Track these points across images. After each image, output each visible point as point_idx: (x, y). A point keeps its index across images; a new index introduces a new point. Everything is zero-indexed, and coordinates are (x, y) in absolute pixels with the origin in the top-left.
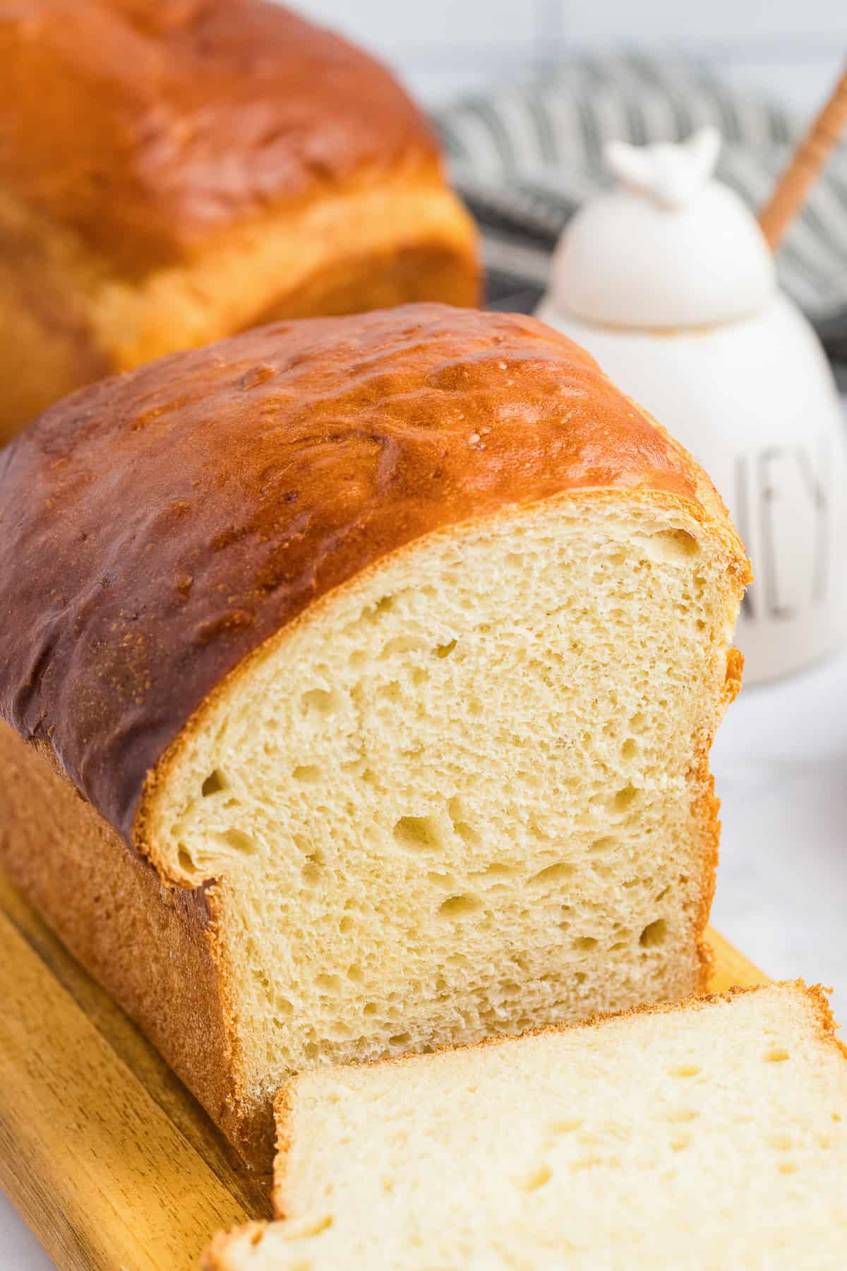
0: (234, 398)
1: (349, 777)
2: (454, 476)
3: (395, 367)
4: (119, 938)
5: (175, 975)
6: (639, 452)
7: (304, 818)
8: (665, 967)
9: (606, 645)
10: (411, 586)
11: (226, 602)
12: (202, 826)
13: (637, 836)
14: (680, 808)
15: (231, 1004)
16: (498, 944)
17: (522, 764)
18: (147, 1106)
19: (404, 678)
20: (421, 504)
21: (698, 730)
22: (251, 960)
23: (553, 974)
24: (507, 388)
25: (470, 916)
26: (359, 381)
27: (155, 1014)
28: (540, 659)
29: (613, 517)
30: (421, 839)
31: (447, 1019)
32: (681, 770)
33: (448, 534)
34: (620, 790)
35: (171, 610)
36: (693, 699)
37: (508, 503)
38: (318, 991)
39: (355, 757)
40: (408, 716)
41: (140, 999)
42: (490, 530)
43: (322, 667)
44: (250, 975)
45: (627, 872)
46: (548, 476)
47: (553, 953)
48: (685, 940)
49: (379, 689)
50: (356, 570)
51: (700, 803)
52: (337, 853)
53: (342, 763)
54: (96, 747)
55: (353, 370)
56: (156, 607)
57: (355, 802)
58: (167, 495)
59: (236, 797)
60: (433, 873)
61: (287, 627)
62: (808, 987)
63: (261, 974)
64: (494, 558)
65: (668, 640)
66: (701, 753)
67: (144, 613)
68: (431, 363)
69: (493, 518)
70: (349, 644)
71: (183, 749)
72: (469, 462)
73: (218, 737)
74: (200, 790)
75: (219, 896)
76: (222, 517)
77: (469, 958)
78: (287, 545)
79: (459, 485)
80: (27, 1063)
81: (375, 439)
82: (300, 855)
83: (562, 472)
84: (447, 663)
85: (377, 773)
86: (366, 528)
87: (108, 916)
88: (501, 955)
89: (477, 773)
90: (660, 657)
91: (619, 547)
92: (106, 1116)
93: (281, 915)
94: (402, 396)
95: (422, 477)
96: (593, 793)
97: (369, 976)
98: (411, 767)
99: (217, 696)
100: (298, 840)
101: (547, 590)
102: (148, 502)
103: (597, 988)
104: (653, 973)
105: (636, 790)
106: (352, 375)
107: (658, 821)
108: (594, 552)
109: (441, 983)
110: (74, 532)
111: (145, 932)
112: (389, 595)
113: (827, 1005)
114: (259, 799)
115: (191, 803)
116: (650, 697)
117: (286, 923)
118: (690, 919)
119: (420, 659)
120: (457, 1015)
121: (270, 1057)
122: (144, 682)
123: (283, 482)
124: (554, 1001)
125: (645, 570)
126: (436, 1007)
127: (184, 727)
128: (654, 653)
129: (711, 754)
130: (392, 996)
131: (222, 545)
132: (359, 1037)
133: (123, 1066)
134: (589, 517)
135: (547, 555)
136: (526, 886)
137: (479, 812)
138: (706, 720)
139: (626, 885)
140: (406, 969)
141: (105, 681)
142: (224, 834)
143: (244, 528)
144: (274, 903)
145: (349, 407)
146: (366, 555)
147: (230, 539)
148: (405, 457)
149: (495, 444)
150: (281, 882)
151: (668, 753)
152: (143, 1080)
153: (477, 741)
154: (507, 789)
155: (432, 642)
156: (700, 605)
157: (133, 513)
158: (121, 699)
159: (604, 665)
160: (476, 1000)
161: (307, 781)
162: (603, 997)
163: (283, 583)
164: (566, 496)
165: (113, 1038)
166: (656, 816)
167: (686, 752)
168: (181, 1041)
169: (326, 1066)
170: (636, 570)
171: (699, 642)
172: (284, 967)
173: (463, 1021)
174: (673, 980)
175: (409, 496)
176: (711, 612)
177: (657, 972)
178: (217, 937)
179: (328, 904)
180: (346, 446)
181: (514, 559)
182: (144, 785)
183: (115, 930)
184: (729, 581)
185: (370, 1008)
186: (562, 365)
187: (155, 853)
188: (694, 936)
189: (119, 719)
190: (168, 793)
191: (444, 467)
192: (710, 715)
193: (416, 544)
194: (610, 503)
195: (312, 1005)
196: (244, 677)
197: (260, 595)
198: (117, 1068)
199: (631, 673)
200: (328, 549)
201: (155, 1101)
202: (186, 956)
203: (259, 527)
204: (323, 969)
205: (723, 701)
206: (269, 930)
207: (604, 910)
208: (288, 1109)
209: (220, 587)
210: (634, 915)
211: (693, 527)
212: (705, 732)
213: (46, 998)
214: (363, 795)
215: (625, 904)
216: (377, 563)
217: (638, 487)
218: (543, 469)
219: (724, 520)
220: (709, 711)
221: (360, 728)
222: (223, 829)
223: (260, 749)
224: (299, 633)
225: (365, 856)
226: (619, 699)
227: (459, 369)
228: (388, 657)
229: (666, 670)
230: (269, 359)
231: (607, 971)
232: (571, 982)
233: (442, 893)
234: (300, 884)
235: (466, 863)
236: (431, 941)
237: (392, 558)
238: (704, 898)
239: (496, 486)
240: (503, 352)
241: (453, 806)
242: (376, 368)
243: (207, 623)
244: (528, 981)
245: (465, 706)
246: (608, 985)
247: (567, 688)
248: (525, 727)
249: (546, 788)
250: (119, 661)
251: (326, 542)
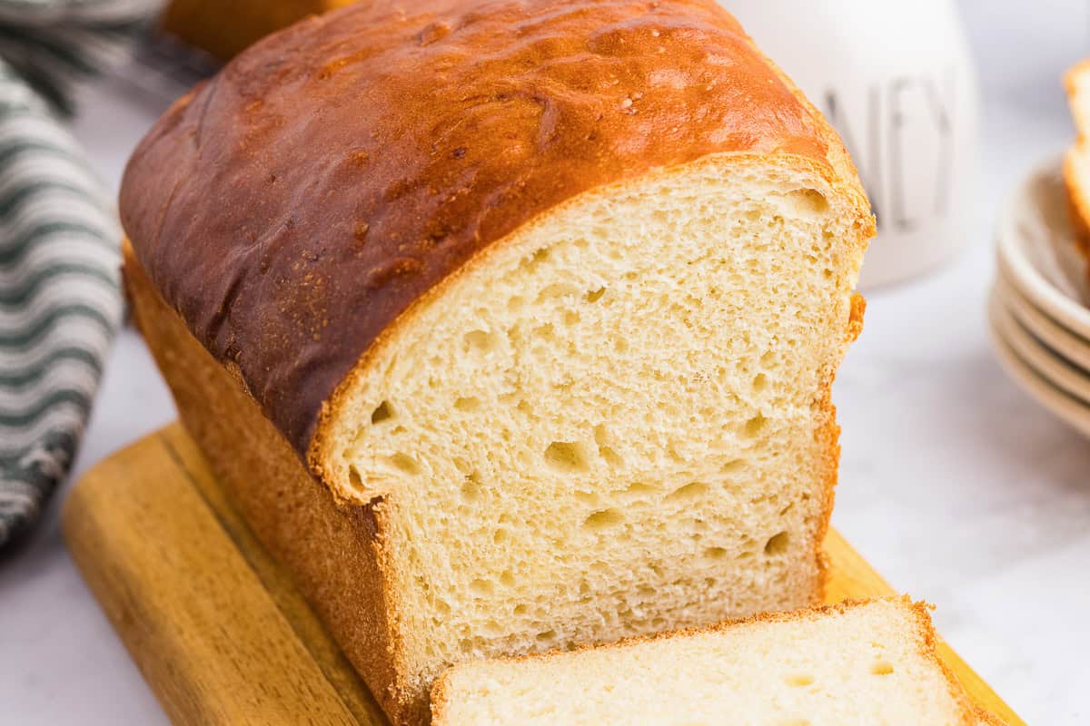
0: (412, 53)
1: (505, 407)
2: (607, 139)
3: (559, 31)
4: (298, 530)
5: (346, 572)
6: (777, 117)
7: (464, 443)
8: (787, 573)
9: (742, 291)
10: (566, 239)
11: (398, 249)
12: (371, 450)
13: (765, 459)
14: (804, 434)
15: (394, 606)
16: (636, 553)
17: (663, 395)
18: (320, 683)
19: (557, 320)
20: (576, 164)
21: (823, 366)
22: (414, 566)
23: (685, 579)
24: (658, 54)
25: (612, 528)
26: (525, 43)
27: (329, 602)
28: (681, 304)
29: (750, 178)
30: (569, 460)
31: (589, 618)
32: (806, 401)
33: (600, 194)
34: (750, 418)
35: (349, 254)
36: (819, 339)
37: (655, 166)
38: (472, 594)
39: (511, 390)
40: (559, 355)
41: (316, 586)
42: (638, 190)
43: (482, 310)
44: (412, 580)
45: (754, 490)
46: (692, 141)
47: (686, 561)
48: (806, 549)
49: (534, 329)
50: (516, 224)
51: (822, 430)
52: (492, 474)
53: (499, 396)
54: (277, 376)
55: (519, 32)
56: (334, 251)
57: (510, 429)
58: (348, 144)
59: (403, 425)
60: (579, 492)
61: (452, 276)
62: (914, 602)
63: (422, 579)
64: (642, 215)
65: (797, 287)
66: (824, 386)
67: (324, 255)
68: (591, 29)
69: (641, 180)
70: (508, 291)
71: (355, 383)
72: (622, 126)
73: (388, 372)
74: (370, 418)
75: (386, 512)
76: (396, 169)
77: (611, 565)
78: (454, 198)
79: (611, 148)
80: (214, 638)
81: (537, 100)
82: (460, 476)
83: (706, 136)
84: (597, 307)
85: (530, 403)
86: (526, 186)
87: (290, 510)
88: (640, 563)
89: (621, 404)
90: (790, 302)
91: (756, 205)
92: (282, 691)
93: (441, 527)
94: (563, 60)
95: (579, 139)
96: (725, 421)
97: (520, 580)
98: (562, 399)
99: (387, 337)
100: (458, 462)
101: (689, 243)
102: (331, 149)
103: (724, 591)
104: (776, 578)
105: (765, 418)
106: (519, 36)
107: (784, 446)
108: (733, 209)
109: (585, 587)
110: (264, 173)
111: (321, 530)
112: (545, 247)
113: (930, 621)
114: (423, 426)
115: (361, 429)
116: (780, 336)
117: (446, 534)
118: (811, 532)
119: (571, 303)
120: (597, 615)
121: (429, 651)
122: (322, 320)
123: (453, 138)
124: (685, 603)
125: (778, 225)
126: (580, 608)
127: (356, 364)
128: (785, 298)
129: (833, 387)
130: (540, 598)
131: (396, 195)
132: (509, 634)
133: (299, 644)
134: (728, 178)
135: (690, 212)
136: (663, 502)
137: (622, 438)
138: (830, 358)
139: (754, 501)
140: (553, 575)
141: (287, 316)
142: (391, 457)
143: (415, 181)
144: (435, 518)
145: (514, 68)
146: (524, 212)
147: (403, 190)
148: (563, 119)
149: (645, 108)
150: (442, 499)
151: (795, 386)
152: (318, 658)
153: (622, 375)
154: (648, 418)
155: (583, 288)
156: (828, 256)
157: (317, 159)
158: (301, 334)
159: (739, 309)
160: (616, 602)
161: (467, 410)
162: (730, 599)
163: (449, 233)
164: (708, 160)
165: (292, 618)
166: (783, 442)
167: (811, 385)
168: (351, 630)
169: (479, 659)
170: (770, 225)
171: (825, 289)
172: (444, 573)
173: (603, 620)
174: (793, 584)
175: (566, 157)
176: (837, 262)
177: (780, 577)
178: (383, 547)
179: (484, 518)
180: (511, 106)
181: (659, 215)
182: (319, 415)
183: (295, 523)
184: (855, 234)
185: (520, 609)
186: (710, 33)
187: (328, 474)
188: (813, 545)
189: (299, 353)
190: (341, 421)
191: (599, 131)
192: (833, 353)
193: (570, 203)
194: (748, 165)
195: (468, 606)
196: (411, 319)
197: (428, 244)
198: (294, 645)
199: (763, 316)
200: (491, 204)
201: (327, 679)
202: (356, 557)
203: (429, 180)
204: (478, 574)
205: (845, 340)
206: (429, 541)
207: (733, 523)
208: (443, 700)
209: (393, 235)
210: (760, 528)
211: (823, 187)
212: (829, 368)
213: (235, 577)
214: (518, 424)
215: (752, 518)
216: (534, 219)
217: (774, 152)
218: (689, 134)
219: (852, 179)
220: (833, 350)
221: (517, 364)
222: (390, 453)
223: (425, 383)
224: (462, 281)
225: (518, 476)
226: (752, 338)
227: (616, 35)
228: (543, 302)
229: (795, 313)
230: (446, 15)
231: (734, 576)
232: (702, 587)
233: (586, 508)
234: (459, 500)
235: (610, 482)
236: (577, 550)
237: (548, 214)
238: (824, 513)
239: (646, 149)
240: (656, 19)
241: (599, 432)
242: (541, 31)
243: (380, 269)
244: (662, 585)
245: (612, 345)
246: (734, 588)
247: (704, 328)
248: (665, 364)
249: (683, 417)
250: (300, 299)
251: (490, 197)
